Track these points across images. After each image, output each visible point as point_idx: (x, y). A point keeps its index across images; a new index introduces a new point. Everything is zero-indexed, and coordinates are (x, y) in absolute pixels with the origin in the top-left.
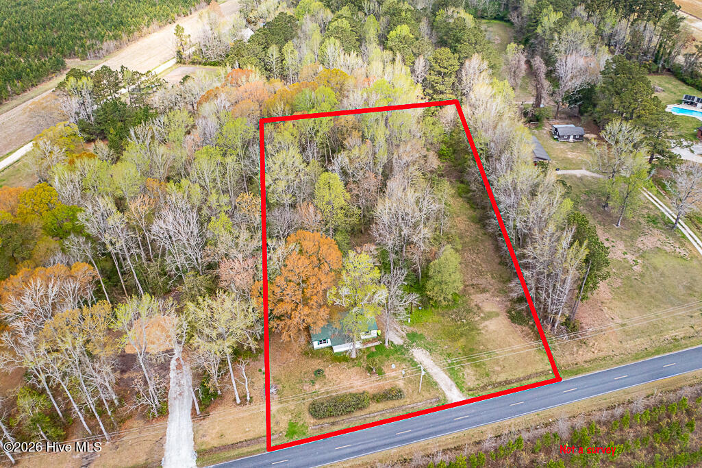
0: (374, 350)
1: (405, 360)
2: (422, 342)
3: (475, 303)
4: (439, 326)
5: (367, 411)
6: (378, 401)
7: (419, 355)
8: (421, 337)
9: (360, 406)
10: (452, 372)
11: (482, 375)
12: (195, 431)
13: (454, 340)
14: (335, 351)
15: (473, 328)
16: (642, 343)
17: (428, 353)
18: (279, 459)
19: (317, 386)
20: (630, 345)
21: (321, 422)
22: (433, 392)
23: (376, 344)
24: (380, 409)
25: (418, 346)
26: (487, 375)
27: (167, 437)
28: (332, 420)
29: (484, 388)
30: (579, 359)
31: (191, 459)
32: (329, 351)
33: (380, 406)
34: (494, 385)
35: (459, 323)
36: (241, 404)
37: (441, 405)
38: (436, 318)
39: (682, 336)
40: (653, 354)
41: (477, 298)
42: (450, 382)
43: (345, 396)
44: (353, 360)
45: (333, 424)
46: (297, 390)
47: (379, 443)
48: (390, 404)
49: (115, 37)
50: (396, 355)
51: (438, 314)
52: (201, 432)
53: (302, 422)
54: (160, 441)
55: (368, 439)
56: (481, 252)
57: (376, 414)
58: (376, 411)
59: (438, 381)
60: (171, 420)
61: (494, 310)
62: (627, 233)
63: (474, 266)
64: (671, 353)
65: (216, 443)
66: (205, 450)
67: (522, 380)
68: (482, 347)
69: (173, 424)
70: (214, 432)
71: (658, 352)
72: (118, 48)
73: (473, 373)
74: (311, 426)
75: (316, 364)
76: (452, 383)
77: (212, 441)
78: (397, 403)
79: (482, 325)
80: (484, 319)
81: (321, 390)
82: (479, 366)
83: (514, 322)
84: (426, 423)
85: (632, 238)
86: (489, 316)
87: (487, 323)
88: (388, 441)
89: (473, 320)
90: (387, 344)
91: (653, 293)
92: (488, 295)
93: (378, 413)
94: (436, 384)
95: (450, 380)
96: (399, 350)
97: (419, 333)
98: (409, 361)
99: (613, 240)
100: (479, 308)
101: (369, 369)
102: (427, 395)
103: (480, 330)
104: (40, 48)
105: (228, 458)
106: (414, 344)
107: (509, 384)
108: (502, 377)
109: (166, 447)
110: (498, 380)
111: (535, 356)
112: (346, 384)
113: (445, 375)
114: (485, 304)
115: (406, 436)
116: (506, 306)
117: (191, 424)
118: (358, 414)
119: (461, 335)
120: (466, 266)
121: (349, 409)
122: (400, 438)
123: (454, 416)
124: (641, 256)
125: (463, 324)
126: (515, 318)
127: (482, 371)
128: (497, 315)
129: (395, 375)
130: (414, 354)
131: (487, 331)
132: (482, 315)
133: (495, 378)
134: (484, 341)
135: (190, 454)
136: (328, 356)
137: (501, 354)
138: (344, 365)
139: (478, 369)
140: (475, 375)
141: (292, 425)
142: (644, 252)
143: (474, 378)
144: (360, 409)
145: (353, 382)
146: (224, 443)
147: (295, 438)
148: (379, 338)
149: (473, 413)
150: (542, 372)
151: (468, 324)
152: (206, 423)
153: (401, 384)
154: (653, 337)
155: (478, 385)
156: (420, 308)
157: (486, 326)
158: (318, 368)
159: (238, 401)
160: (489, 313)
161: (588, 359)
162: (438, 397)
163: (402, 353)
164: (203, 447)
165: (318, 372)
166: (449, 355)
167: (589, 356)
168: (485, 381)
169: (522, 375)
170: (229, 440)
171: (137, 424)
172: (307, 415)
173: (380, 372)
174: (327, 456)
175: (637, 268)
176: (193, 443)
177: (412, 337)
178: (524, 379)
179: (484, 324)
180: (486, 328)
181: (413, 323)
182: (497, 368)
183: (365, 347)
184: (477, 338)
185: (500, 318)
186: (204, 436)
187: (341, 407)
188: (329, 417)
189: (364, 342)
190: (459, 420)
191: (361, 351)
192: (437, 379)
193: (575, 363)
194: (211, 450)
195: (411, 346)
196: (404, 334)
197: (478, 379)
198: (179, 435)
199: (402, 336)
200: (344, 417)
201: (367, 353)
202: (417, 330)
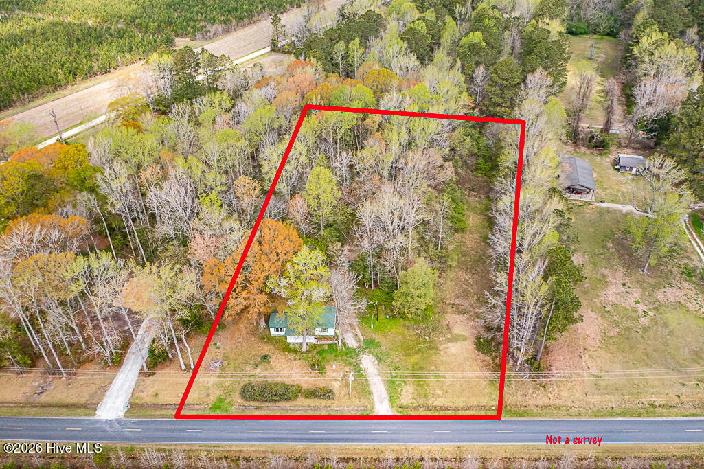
0: (326, 348)
1: (351, 363)
2: (376, 350)
3: (447, 323)
4: (400, 338)
5: (293, 403)
6: (306, 397)
7: (368, 363)
8: (378, 345)
9: (286, 397)
10: (392, 385)
11: (420, 395)
12: (137, 386)
13: (408, 355)
14: (289, 341)
15: (433, 346)
16: (612, 400)
17: (376, 362)
18: (194, 427)
19: (258, 370)
20: (595, 400)
21: (247, 403)
22: (363, 401)
23: (331, 342)
24: (306, 404)
25: (370, 352)
26: (426, 396)
27: (112, 386)
28: (257, 404)
29: (416, 408)
30: (531, 402)
31: (121, 408)
32: (284, 340)
33: (308, 402)
34: (428, 408)
35: (421, 339)
36: (185, 370)
37: (365, 414)
38: (400, 330)
39: (662, 403)
40: (618, 415)
41: (452, 318)
42: (384, 394)
43: (277, 384)
44: (302, 353)
45: (257, 408)
46: (239, 370)
47: (290, 436)
48: (318, 402)
49: (225, 22)
50: (344, 357)
51: (404, 326)
52: (141, 388)
53: (230, 399)
54: (105, 388)
55: (281, 430)
56: (478, 273)
57: (300, 408)
58: (302, 405)
59: (373, 391)
60: (122, 372)
61: (463, 333)
62: (651, 281)
63: (464, 286)
64: (639, 419)
65: (149, 400)
66: (137, 404)
67: (459, 410)
68: (433, 368)
69: (121, 375)
70: (151, 391)
71: (623, 414)
72: (226, 32)
73: (412, 391)
74: (237, 405)
75: (266, 349)
76: (387, 396)
77: (146, 398)
78: (323, 402)
79: (443, 346)
80: (449, 340)
81: (261, 374)
82: (421, 386)
83: (478, 350)
84: (342, 428)
85: (654, 287)
86: (455, 339)
87: (450, 345)
88: (300, 436)
89: (436, 339)
90: (340, 344)
91: (649, 350)
92: (465, 317)
93: (303, 408)
94: (370, 393)
95: (386, 392)
96: (351, 353)
97: (376, 341)
98: (354, 366)
99: (630, 286)
100: (449, 328)
101: (313, 366)
102: (356, 402)
103: (440, 350)
104: (159, 26)
105: (152, 415)
106: (367, 350)
107: (444, 410)
108: (440, 402)
109: (107, 393)
110: (434, 404)
111: (484, 389)
112: (285, 373)
113: (383, 386)
114: (457, 325)
115: (317, 436)
116: (479, 332)
117: (137, 378)
118: (284, 404)
119: (418, 351)
120: (456, 284)
121: (275, 398)
122: (311, 436)
123: (373, 428)
124: (655, 309)
125: (425, 341)
126: (482, 346)
127: (422, 391)
128: (465, 339)
129: (334, 375)
130: (363, 361)
131: (446, 353)
132: (449, 336)
133: (432, 401)
134: (438, 361)
135: (123, 404)
136: (281, 344)
137: (449, 378)
138: (291, 356)
139: (419, 388)
140: (413, 393)
141: (220, 400)
142: (661, 305)
143: (410, 396)
144: (289, 399)
145: (292, 373)
146: (155, 402)
147: (218, 413)
148: (336, 337)
149: (394, 430)
150: (484, 406)
151: (430, 342)
152: (149, 381)
153: (336, 386)
154: (626, 397)
155: (412, 403)
156: (388, 317)
157: (448, 348)
158: (267, 353)
159: (183, 367)
160: (457, 335)
161: (541, 403)
162: (366, 406)
163: (351, 357)
164: (137, 401)
165: (265, 357)
166: (396, 368)
167: (543, 401)
168: (421, 401)
169: (461, 405)
170: (160, 400)
171: (92, 368)
172: (237, 394)
173: (322, 369)
174: (239, 435)
175: (644, 321)
176: (130, 395)
177: (370, 343)
178: (463, 409)
179: (446, 346)
180: (446, 350)
181: (376, 330)
182: (439, 392)
183: (319, 343)
184: (433, 358)
185: (466, 343)
186: (142, 391)
187: (268, 394)
188: (255, 400)
189: (320, 338)
190: (376, 433)
191: (315, 346)
192: (373, 388)
193: (525, 405)
194: (142, 406)
195: (363, 351)
196: (362, 338)
197: (414, 398)
198: (122, 386)
199: (358, 341)
200: (269, 404)
201: (318, 349)
202: (376, 337)
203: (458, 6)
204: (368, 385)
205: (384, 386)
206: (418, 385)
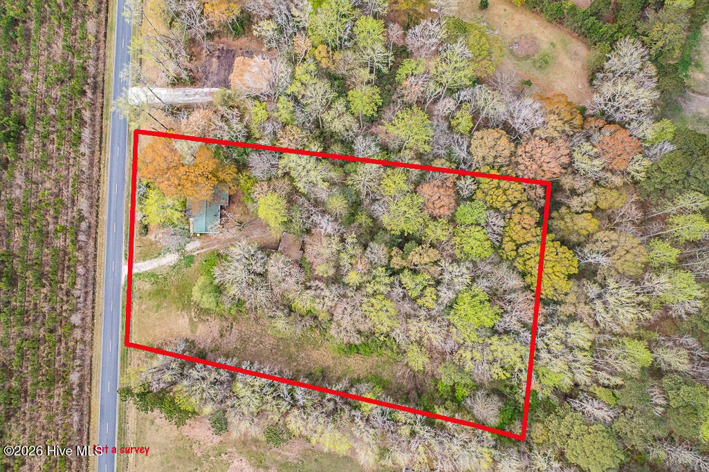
2: (183, 264)
3: (209, 320)
8: (188, 265)
10: (152, 275)
11: (142, 294)
15: (185, 307)
17: (171, 265)
18: (121, 151)
22: (139, 256)
23: (191, 231)
25: (181, 260)
26: (141, 298)
31: (137, 101)
40: (120, 425)
54: (154, 84)
59: (146, 263)
60: (169, 90)
61: (198, 331)
64: (116, 438)
68: (165, 305)
69: (165, 90)
71: (121, 428)
73: (146, 288)
76: (142, 271)
80: (191, 320)
82: (149, 296)
86: (193, 324)
87: (187, 320)
89: (192, 310)
92: (216, 334)
94: (144, 260)
95: (144, 271)
96: (180, 246)
97: (192, 265)
98: (169, 249)
100: (204, 321)
103: (181, 311)
106: (182, 258)
108: (135, 307)
110: (134, 303)
111: (145, 338)
113: (149, 268)
116: (199, 344)
119: (180, 295)
122: (112, 224)
123: (117, 262)
125: (189, 301)
127: (144, 295)
128: (193, 332)
130: (174, 255)
132: (195, 319)
135: (141, 101)
137: (154, 316)
140: (143, 289)
149: (114, 275)
151: (189, 305)
153: (150, 237)
155: (135, 288)
157: (183, 317)
160: (196, 327)
166: (165, 279)
168: (136, 294)
179: (186, 316)
180: (181, 316)
182: (143, 307)
183: (191, 222)
184: (174, 306)
185: (189, 331)
190: (112, 264)
193: (131, 364)
196: (195, 254)
199: (192, 251)
202: (195, 265)
204: (151, 259)
205: (149, 270)
206: (150, 293)
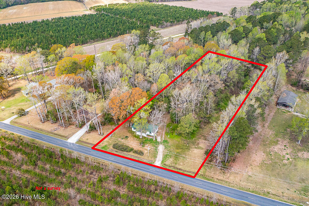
0: (149, 139)
2: (166, 144)
3: (199, 142)
4: (178, 142)
5: (128, 153)
6: (133, 152)
7: (161, 148)
8: (168, 143)
10: (165, 157)
11: (174, 163)
12: (83, 135)
13: (177, 149)
14: (137, 133)
15: (188, 148)
16: (251, 186)
17: (164, 148)
19: (123, 140)
20: (243, 184)
21: (114, 149)
22: (152, 159)
23: (151, 138)
24: (132, 155)
25: (164, 144)
26: (176, 164)
27: (76, 133)
28: (117, 150)
29: (170, 167)
30: (216, 177)
31: (75, 141)
33: (133, 154)
34: (174, 168)
35: (185, 145)
37: (151, 163)
38: (179, 140)
39: (273, 193)
40: (250, 192)
41: (201, 141)
42: (161, 159)
44: (140, 138)
45: (116, 152)
47: (122, 163)
48: (136, 155)
50: (154, 144)
51: (181, 139)
53: (109, 147)
54: (73, 134)
58: (131, 155)
60: (81, 130)
61: (203, 147)
62: (300, 148)
64: (259, 195)
65: (84, 140)
70: (86, 138)
71: (253, 192)
73: (172, 161)
74: (110, 149)
75: (128, 135)
77: (84, 139)
78: (139, 156)
80: (196, 148)
81: (123, 142)
83: (205, 154)
85: (299, 150)
86: (199, 148)
89: (191, 146)
90: (154, 139)
91: (281, 173)
92: (206, 142)
94: (156, 157)
96: (157, 143)
98: (155, 147)
99: (288, 147)
100: (198, 144)
101: (141, 144)
102: (150, 159)
103: (190, 150)
104: (147, 21)
108: (180, 167)
109: (74, 135)
110: (177, 167)
112: (131, 143)
114: (202, 144)
115: (131, 165)
116: (209, 148)
117: (84, 133)
118: (125, 153)
119: (181, 149)
121: (123, 149)
122: (129, 165)
124: (295, 159)
126: (207, 153)
127: (175, 161)
128: (202, 149)
129: (148, 148)
130: (160, 147)
132: (196, 146)
133: (177, 166)
134: (187, 154)
135: (76, 139)
136: (134, 134)
137: (188, 161)
138: (136, 139)
141: (106, 146)
142: (298, 158)
143: (170, 162)
144: (127, 151)
145: (133, 144)
146: (86, 141)
147: (103, 149)
149: (158, 171)
151: (188, 147)
152: (87, 135)
153: (146, 152)
154: (258, 187)
155: (169, 165)
156: (176, 134)
157: (193, 150)
159: (99, 133)
161: (219, 178)
162: (152, 161)
163: (156, 144)
164: (81, 140)
165: (127, 137)
166: (170, 152)
167: (221, 177)
168: (173, 165)
169: (188, 170)
170: (88, 141)
171: (73, 127)
172: (112, 146)
173: (143, 145)
174: (106, 158)
175: (285, 162)
176: (80, 137)
177: (165, 141)
178: (187, 172)
179: (193, 149)
180: (193, 151)
181: (170, 138)
182: (181, 164)
183: (147, 137)
184: (186, 152)
186: (84, 137)
187: (121, 147)
188: (116, 149)
189: (148, 135)
190: (151, 170)
191: (145, 137)
192: (158, 156)
193: (212, 177)
194: (82, 141)
195: (161, 143)
196: (163, 139)
197: (171, 163)
198: (79, 134)
199: (161, 140)
200: (121, 152)
201: (146, 139)
202: (169, 140)
203: (265, 23)
204: (157, 155)
205: (163, 156)
206: (175, 159)
